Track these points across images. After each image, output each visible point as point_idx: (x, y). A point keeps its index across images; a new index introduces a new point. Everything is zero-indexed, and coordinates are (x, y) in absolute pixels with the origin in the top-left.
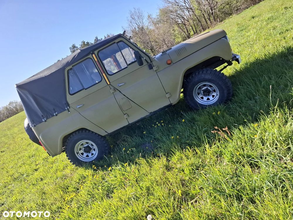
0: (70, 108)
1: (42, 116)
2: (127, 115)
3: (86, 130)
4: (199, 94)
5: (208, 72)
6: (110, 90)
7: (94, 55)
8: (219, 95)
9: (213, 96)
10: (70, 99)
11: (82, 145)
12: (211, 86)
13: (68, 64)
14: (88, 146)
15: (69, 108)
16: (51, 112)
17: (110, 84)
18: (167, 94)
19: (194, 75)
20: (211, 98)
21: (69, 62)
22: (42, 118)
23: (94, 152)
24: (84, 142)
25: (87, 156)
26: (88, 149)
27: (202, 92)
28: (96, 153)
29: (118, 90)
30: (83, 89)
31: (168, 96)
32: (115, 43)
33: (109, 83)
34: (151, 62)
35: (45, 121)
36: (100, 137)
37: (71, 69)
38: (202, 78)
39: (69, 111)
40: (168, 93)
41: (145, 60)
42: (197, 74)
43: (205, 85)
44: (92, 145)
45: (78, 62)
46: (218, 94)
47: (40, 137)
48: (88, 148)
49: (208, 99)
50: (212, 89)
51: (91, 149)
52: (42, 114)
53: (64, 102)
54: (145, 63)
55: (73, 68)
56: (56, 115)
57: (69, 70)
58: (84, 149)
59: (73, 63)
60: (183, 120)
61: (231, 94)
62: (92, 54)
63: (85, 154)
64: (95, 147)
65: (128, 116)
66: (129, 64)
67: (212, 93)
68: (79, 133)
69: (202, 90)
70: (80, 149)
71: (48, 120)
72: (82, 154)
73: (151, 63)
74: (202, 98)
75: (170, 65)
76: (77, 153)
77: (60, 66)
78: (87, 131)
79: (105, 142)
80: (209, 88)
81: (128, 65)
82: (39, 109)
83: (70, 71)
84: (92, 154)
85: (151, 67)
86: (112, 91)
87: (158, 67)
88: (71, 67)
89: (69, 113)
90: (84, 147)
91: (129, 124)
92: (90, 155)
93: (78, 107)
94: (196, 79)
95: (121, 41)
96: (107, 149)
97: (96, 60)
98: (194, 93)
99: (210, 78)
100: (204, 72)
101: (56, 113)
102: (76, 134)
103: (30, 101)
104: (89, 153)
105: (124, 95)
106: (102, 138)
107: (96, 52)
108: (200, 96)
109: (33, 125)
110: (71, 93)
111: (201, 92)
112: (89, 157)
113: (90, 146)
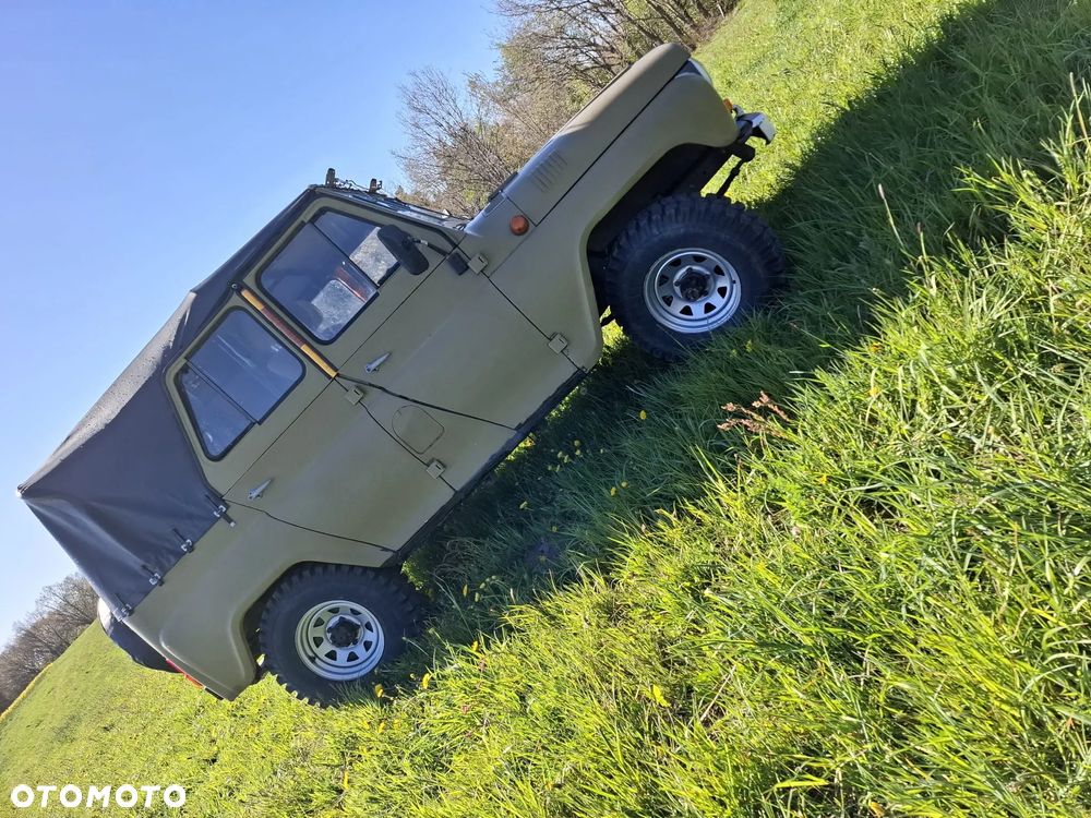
0: (227, 507)
1: (144, 567)
2: (435, 463)
3: (311, 566)
4: (668, 301)
5: (667, 213)
6: (346, 396)
7: (245, 294)
8: (738, 280)
9: (722, 291)
10: (219, 476)
11: (319, 623)
12: (699, 259)
13: (169, 355)
14: (343, 622)
15: (224, 509)
16: (167, 545)
17: (338, 375)
18: (550, 340)
19: (623, 241)
20: (716, 300)
21: (168, 347)
22: (143, 573)
23: (370, 636)
24: (321, 609)
25: (353, 657)
26: (346, 633)
27: (677, 289)
28: (376, 636)
29: (373, 386)
30: (252, 424)
31: (557, 345)
32: (303, 224)
33: (333, 374)
34: (455, 246)
35: (161, 582)
36: (371, 575)
37: (185, 370)
38: (656, 239)
39: (230, 520)
40: (554, 335)
41: (429, 245)
42: (632, 232)
43: (677, 264)
44: (354, 612)
45: (201, 335)
46: (735, 277)
47: (163, 645)
48: (342, 629)
49: (709, 308)
50: (707, 268)
51: (354, 628)
52: (142, 563)
53: (201, 494)
54: (434, 259)
55: (189, 364)
56: (191, 549)
57: (177, 374)
58: (332, 637)
59: (183, 348)
60: (643, 415)
61: (780, 260)
62: (239, 292)
63: (342, 654)
64: (367, 615)
65: (444, 466)
66: (382, 281)
67: (715, 281)
68: (290, 584)
69: (677, 284)
70: (318, 641)
71: (168, 576)
72: (332, 655)
73: (457, 249)
74: (687, 311)
75: (527, 234)
76: (312, 660)
77: (144, 373)
78: (319, 570)
79: (394, 588)
80: (695, 268)
81: (378, 288)
82: (124, 550)
83: (185, 377)
84: (367, 645)
85: (460, 266)
86: (353, 397)
87: (484, 255)
88: (181, 362)
89: (232, 524)
90: (330, 630)
91: (456, 492)
92: (359, 650)
93: (254, 494)
94: (636, 253)
95: (322, 211)
96: (411, 609)
97: (259, 307)
98: (653, 305)
99: (682, 231)
100: (654, 218)
101: (188, 541)
102: (281, 591)
103: (84, 528)
104: (355, 642)
105: (401, 397)
106: (381, 577)
107: (249, 280)
108: (678, 306)
109: (123, 611)
110: (214, 453)
111: (675, 293)
112: (357, 658)
113: (347, 617)
